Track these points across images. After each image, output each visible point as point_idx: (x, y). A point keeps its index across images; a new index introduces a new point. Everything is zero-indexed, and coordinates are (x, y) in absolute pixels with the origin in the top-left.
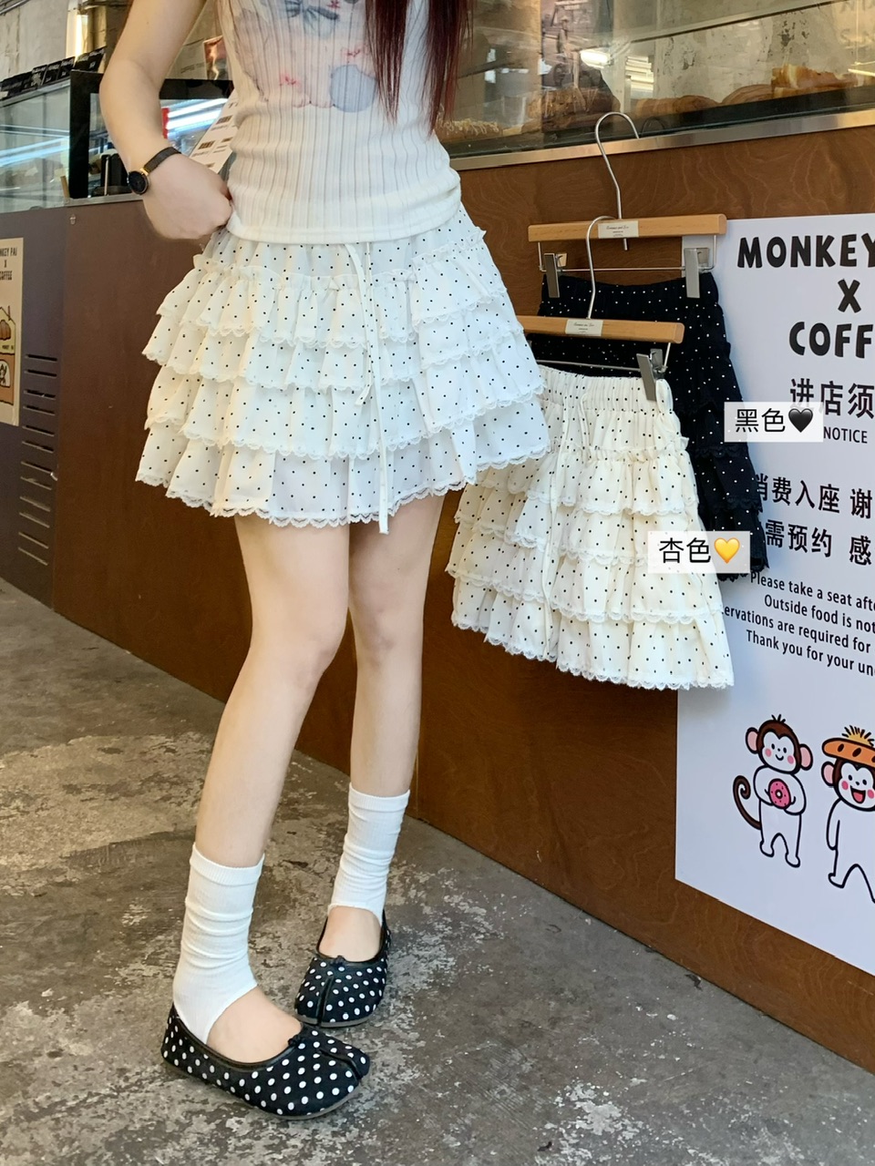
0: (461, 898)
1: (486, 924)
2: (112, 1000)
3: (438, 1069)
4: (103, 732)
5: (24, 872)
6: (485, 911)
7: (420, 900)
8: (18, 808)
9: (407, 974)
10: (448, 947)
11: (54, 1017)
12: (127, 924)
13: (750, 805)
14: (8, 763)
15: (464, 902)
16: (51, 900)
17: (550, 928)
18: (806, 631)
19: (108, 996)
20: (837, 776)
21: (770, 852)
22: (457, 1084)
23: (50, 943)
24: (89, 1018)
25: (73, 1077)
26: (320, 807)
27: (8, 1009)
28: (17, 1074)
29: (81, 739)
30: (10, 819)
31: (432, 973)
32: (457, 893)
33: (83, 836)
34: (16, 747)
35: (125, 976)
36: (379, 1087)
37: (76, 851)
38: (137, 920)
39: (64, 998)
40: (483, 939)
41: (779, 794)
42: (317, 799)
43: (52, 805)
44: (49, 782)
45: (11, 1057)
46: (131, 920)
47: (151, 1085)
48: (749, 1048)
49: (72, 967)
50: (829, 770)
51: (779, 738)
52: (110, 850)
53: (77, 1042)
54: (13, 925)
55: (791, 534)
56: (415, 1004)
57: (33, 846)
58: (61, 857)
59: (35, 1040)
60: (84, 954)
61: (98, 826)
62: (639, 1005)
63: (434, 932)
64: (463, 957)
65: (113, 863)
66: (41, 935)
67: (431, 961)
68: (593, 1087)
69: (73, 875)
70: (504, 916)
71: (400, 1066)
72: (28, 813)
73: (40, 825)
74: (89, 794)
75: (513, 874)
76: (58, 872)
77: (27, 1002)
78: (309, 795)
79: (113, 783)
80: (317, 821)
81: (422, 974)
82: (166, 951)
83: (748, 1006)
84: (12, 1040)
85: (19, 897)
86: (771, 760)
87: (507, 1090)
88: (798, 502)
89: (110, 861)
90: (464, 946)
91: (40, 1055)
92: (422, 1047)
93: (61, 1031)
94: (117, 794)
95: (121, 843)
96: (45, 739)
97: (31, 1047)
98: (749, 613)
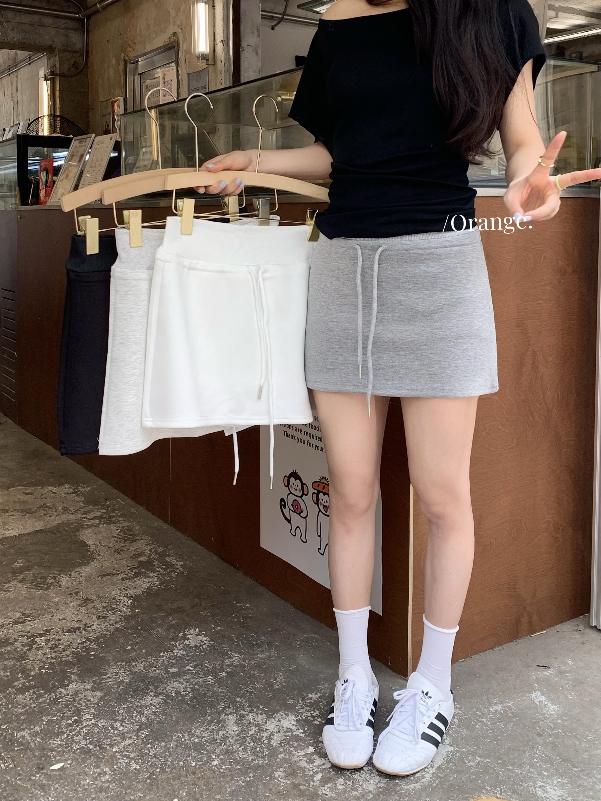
13: (286, 511)
18: (307, 433)
20: (318, 499)
21: (294, 534)
41: (297, 507)
50: (315, 495)
51: (296, 480)
86: (293, 491)
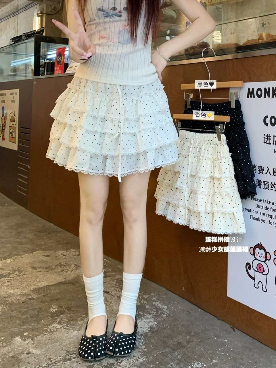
0: (159, 303)
1: (167, 311)
2: (47, 336)
3: (151, 357)
4: (44, 249)
5: (18, 295)
6: (167, 307)
7: (145, 304)
8: (17, 274)
9: (142, 327)
10: (154, 319)
11: (28, 341)
12: (52, 311)
13: (251, 272)
14: (14, 260)
15: (160, 304)
16: (27, 304)
17: (187, 312)
18: (269, 215)
19: (45, 335)
21: (257, 287)
22: (157, 362)
23: (27, 317)
24: (39, 342)
25: (34, 361)
26: (113, 273)
27: (13, 339)
28: (16, 360)
29: (37, 252)
30: (14, 278)
31: (149, 327)
32: (157, 301)
33: (38, 283)
34: (16, 255)
35: (51, 328)
36: (132, 364)
37: (35, 288)
38: (54, 310)
39: (31, 335)
40: (166, 316)
41: (260, 268)
42: (113, 271)
43: (28, 273)
44: (27, 266)
45: (14, 354)
46: (53, 310)
47: (59, 363)
48: (250, 350)
49: (34, 325)
51: (260, 250)
52: (46, 287)
53: (36, 349)
54: (15, 312)
55: (264, 184)
56: (144, 337)
57: (21, 286)
58: (30, 290)
59: (22, 349)
60: (38, 321)
61: (42, 280)
62: (216, 337)
63: (150, 314)
64: (160, 322)
65: (47, 292)
66: (24, 315)
67: (149, 323)
68: (201, 363)
69: (34, 296)
70: (172, 309)
71: (139, 357)
72: (20, 276)
73: (24, 280)
74: (40, 270)
75: (176, 295)
76: (29, 295)
77: (19, 337)
78: (110, 270)
79: (47, 266)
80: (113, 278)
81: (146, 327)
82: (63, 320)
83: (250, 337)
84: (15, 349)
85: (17, 303)
86: (258, 257)
87: (173, 364)
88: (266, 174)
89: (46, 291)
90: (160, 318)
91: (23, 354)
92: (146, 351)
93: (30, 346)
94: (48, 270)
95: (50, 285)
96: (26, 252)
97: (21, 351)
98: (251, 210)
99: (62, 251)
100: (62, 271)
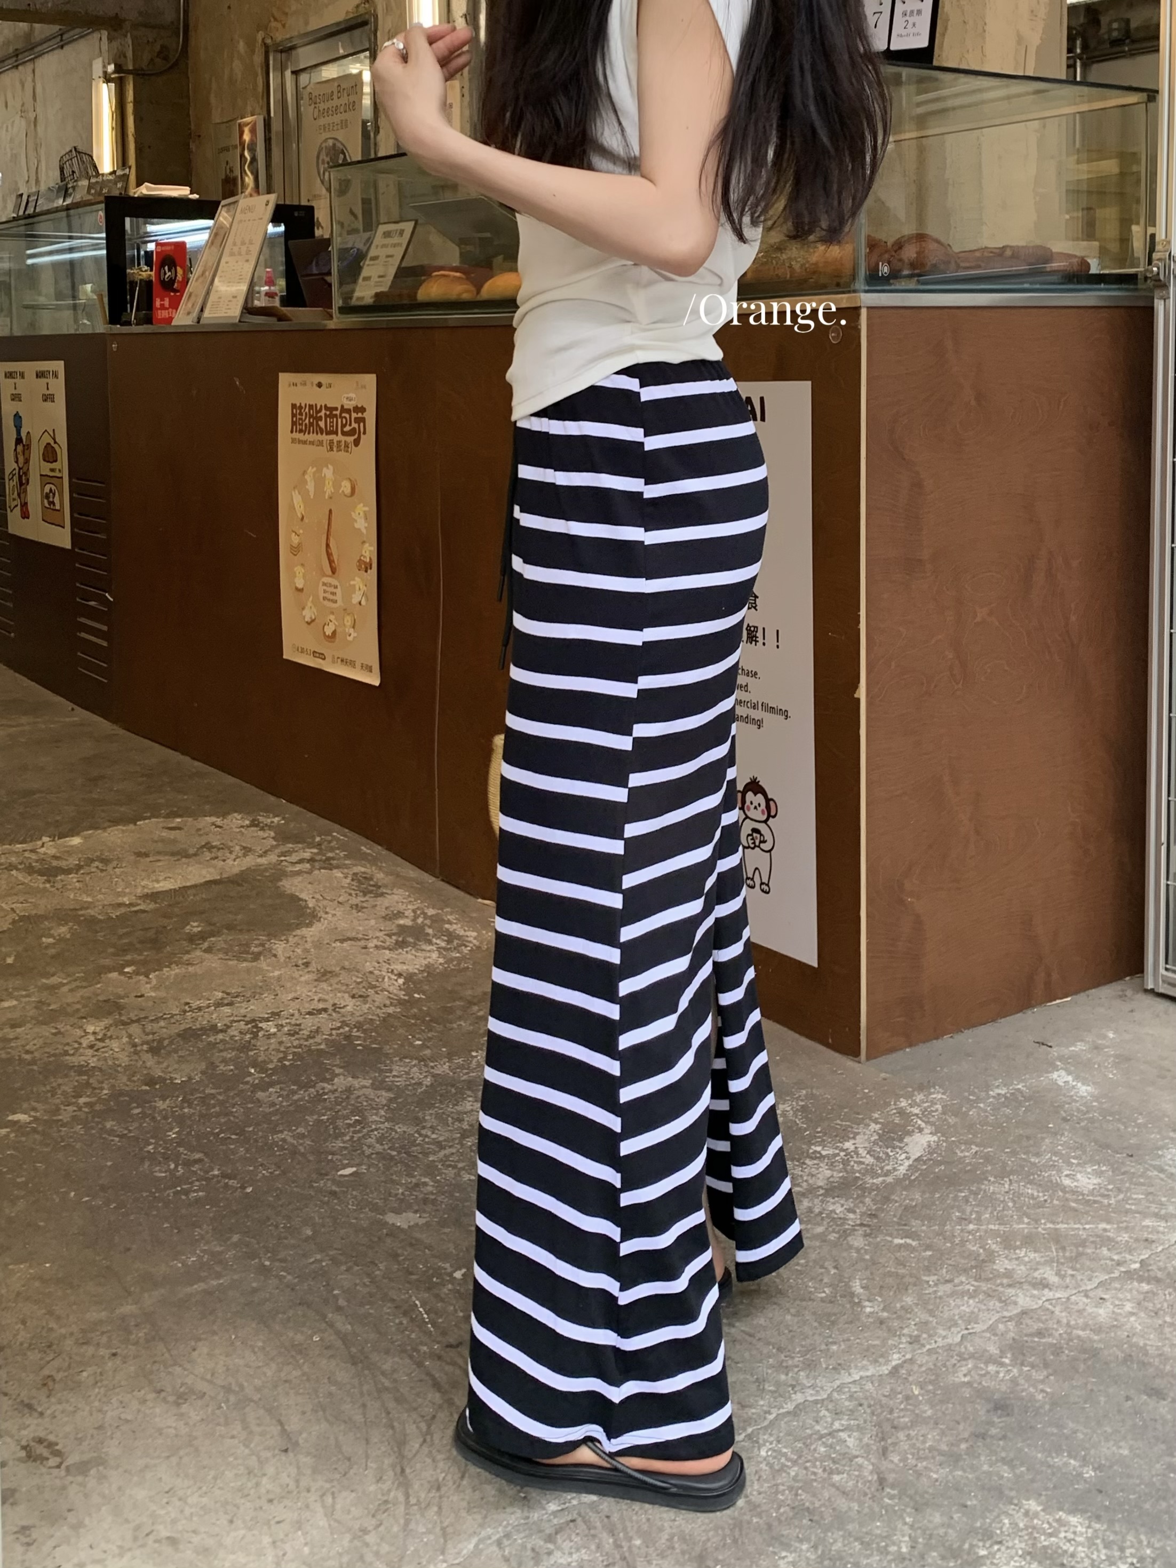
2: (179, 970)
4: (166, 816)
5: (106, 905)
8: (97, 867)
11: (136, 979)
12: (189, 932)
14: (85, 838)
16: (128, 920)
19: (175, 968)
23: (130, 943)
24: (162, 979)
25: (153, 1007)
27: (102, 975)
29: (147, 821)
30: (92, 874)
33: (153, 883)
34: (91, 828)
35: (188, 959)
37: (147, 892)
38: (196, 930)
39: (143, 970)
42: (346, 857)
43: (127, 865)
44: (122, 850)
45: (110, 998)
46: (192, 930)
49: (149, 954)
52: (176, 891)
53: (155, 991)
54: (102, 934)
57: (112, 891)
58: (136, 897)
59: (125, 990)
60: (157, 948)
61: (165, 877)
65: (177, 899)
66: (124, 939)
69: (146, 906)
72: (106, 870)
73: (116, 877)
74: (157, 858)
76: (133, 905)
77: (116, 972)
79: (175, 850)
82: (217, 946)
85: (104, 919)
89: (175, 898)
91: (128, 997)
93: (143, 986)
94: (179, 857)
95: (184, 887)
96: (115, 822)
97: (122, 993)
99: (214, 819)
100: (212, 859)
